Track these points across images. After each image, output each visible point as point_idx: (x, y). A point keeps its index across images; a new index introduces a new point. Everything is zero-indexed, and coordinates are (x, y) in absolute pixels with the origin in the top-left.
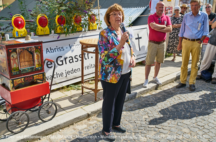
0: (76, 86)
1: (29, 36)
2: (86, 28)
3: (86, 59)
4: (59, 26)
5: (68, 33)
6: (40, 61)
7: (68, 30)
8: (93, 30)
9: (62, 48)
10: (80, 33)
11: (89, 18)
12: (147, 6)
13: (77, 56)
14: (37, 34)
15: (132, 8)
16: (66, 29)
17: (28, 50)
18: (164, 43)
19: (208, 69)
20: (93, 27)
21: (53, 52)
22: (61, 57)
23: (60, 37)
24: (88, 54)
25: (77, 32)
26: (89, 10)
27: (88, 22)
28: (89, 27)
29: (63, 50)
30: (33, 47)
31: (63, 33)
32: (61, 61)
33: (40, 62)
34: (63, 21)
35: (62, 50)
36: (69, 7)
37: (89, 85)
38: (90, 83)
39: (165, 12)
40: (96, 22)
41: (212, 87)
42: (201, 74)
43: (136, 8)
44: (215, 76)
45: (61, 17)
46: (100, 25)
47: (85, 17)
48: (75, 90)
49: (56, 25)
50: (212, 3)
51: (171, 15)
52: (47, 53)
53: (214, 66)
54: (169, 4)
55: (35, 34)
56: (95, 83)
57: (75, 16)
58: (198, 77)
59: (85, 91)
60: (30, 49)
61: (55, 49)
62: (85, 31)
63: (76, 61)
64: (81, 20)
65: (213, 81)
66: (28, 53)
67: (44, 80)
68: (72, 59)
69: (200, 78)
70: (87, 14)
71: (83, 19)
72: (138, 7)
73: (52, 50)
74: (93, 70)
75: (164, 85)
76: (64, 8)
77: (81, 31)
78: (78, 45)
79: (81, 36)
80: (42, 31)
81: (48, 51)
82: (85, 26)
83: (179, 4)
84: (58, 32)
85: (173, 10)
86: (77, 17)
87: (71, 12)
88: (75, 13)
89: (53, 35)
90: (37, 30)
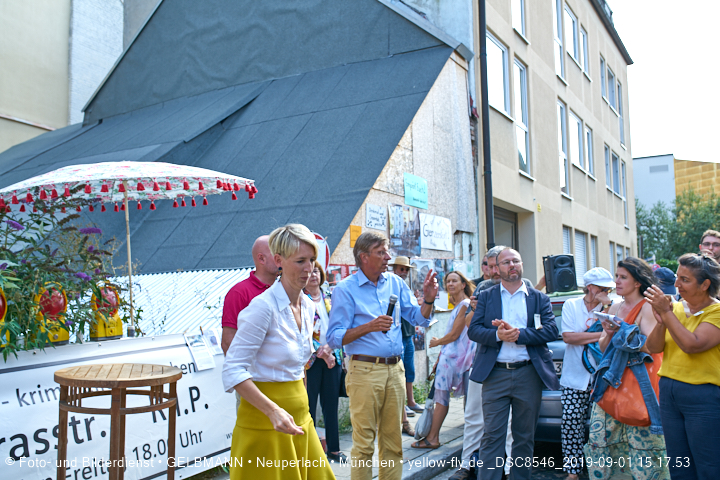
2: (83, 332)
3: (82, 441)
5: (12, 348)
7: (13, 339)
8: (107, 338)
10: (59, 349)
11: (95, 298)
13: (45, 430)
16: (6, 337)
20: (108, 330)
24: (88, 423)
25: (47, 346)
26: (96, 271)
27: (90, 311)
28: (94, 330)
40: (120, 314)
46: (137, 322)
57: (44, 290)
63: (38, 452)
64: (65, 305)
68: (25, 445)
77: (65, 342)
78: (50, 393)
82: (78, 325)
86: (50, 292)
87: (30, 278)
88: (44, 281)
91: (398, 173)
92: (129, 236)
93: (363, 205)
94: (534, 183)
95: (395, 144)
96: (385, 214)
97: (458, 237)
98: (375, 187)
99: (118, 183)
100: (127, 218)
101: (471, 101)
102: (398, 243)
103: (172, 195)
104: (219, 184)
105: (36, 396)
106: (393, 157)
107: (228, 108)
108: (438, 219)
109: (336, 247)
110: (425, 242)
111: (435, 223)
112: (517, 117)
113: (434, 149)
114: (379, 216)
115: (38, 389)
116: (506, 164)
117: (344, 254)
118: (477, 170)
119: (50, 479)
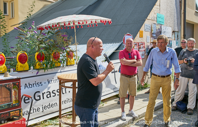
0: (54, 122)
1: (8, 73)
2: (64, 64)
3: (64, 93)
4: (38, 62)
5: (46, 68)
6: (18, 97)
7: (47, 66)
8: (71, 65)
9: (41, 83)
10: (58, 68)
11: (67, 54)
12: (122, 42)
13: (55, 91)
14: (17, 70)
15: (108, 44)
16: (45, 65)
17: (6, 87)
18: (135, 77)
19: (182, 100)
20: (71, 63)
21: (32, 87)
22: (39, 92)
23: (39, 73)
24: (65, 89)
25: (55, 67)
26: (67, 46)
27: (66, 58)
28: (67, 63)
29: (41, 85)
30: (11, 83)
31: (42, 69)
32: (38, 96)
33: (18, 99)
34: (42, 57)
35: (40, 85)
36: (48, 45)
37: (67, 120)
38: (68, 118)
39: (138, 47)
40: (74, 58)
41: (188, 118)
42: (177, 105)
43: (111, 44)
44: (190, 107)
45: (40, 54)
47: (63, 53)
48: (52, 125)
49: (36, 61)
50: (180, 38)
51: (144, 49)
52: (25, 89)
53: (188, 97)
54: (142, 39)
55: (14, 70)
56: (72, 117)
58: (173, 108)
59: (62, 126)
60: (8, 85)
61: (33, 84)
62: (63, 66)
63: (53, 96)
64: (59, 56)
65: (189, 111)
66: (6, 89)
67: (21, 117)
68: (50, 94)
69: (176, 109)
70: (64, 51)
71: (62, 55)
72: (114, 43)
73: (31, 86)
74: (71, 104)
75: (141, 118)
77: (60, 67)
78: (56, 80)
79: (59, 71)
80: (21, 67)
81: (26, 86)
82: (63, 62)
83: (150, 39)
84: (37, 68)
85: (145, 45)
86: (55, 53)
87: (50, 49)
88: (54, 50)
89: (32, 71)
90: (16, 66)
91: (155, 14)
92: (76, 36)
93: (144, 24)
95: (154, 4)
96: (150, 27)
97: (173, 34)
98: (148, 18)
100: (75, 31)
102: (155, 35)
103: (87, 24)
104: (101, 21)
106: (153, 8)
108: (167, 27)
109: (135, 37)
111: (166, 29)
113: (167, 5)
114: (149, 27)
115: (53, 80)
116: (191, 9)
117: (138, 39)
118: (181, 11)
119: (56, 103)
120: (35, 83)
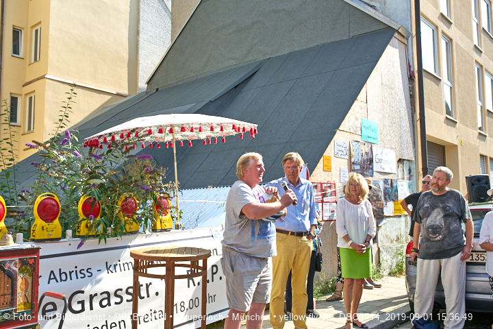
1: (10, 236)
3: (144, 298)
4: (84, 220)
5: (104, 235)
6: (30, 294)
7: (105, 230)
8: (163, 230)
9: (89, 270)
10: (132, 236)
13: (121, 290)
14: (32, 237)
16: (100, 228)
17: (2, 269)
20: (163, 224)
21: (65, 280)
22: (83, 292)
23: (84, 245)
24: (147, 286)
25: (125, 234)
28: (154, 225)
29: (90, 275)
30: (17, 259)
31: (93, 236)
32: (79, 303)
33: (30, 299)
34: (96, 209)
35: (87, 274)
39: (320, 193)
40: (169, 215)
45: (90, 201)
50: (415, 175)
51: (334, 198)
52: (49, 283)
54: (328, 176)
55: (26, 239)
57: (123, 197)
60: (8, 264)
61: (70, 273)
62: (144, 232)
63: (116, 303)
64: (135, 208)
68: (108, 299)
73: (63, 277)
74: (159, 324)
76: (97, 182)
77: (136, 232)
78: (126, 265)
79: (134, 243)
80: (43, 229)
81: (52, 277)
82: (143, 222)
84: (81, 234)
85: (337, 188)
86: (127, 199)
87: (113, 190)
88: (122, 192)
89: (68, 241)
90: (32, 229)
91: (357, 120)
92: (176, 164)
93: (332, 142)
94: (457, 125)
95: (354, 98)
96: (348, 148)
97: (401, 165)
98: (340, 128)
99: (168, 128)
100: (175, 152)
101: (410, 67)
102: (357, 167)
103: (203, 136)
104: (234, 125)
105: (118, 268)
106: (353, 107)
107: (239, 78)
108: (386, 151)
109: (314, 170)
110: (376, 167)
111: (384, 154)
112: (444, 77)
113: (383, 101)
114: (343, 149)
115: (118, 263)
116: (436, 111)
117: (319, 175)
118: (415, 116)
119: (123, 321)
120: (75, 270)
